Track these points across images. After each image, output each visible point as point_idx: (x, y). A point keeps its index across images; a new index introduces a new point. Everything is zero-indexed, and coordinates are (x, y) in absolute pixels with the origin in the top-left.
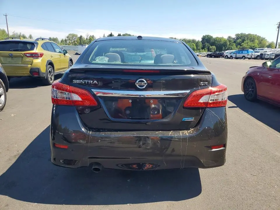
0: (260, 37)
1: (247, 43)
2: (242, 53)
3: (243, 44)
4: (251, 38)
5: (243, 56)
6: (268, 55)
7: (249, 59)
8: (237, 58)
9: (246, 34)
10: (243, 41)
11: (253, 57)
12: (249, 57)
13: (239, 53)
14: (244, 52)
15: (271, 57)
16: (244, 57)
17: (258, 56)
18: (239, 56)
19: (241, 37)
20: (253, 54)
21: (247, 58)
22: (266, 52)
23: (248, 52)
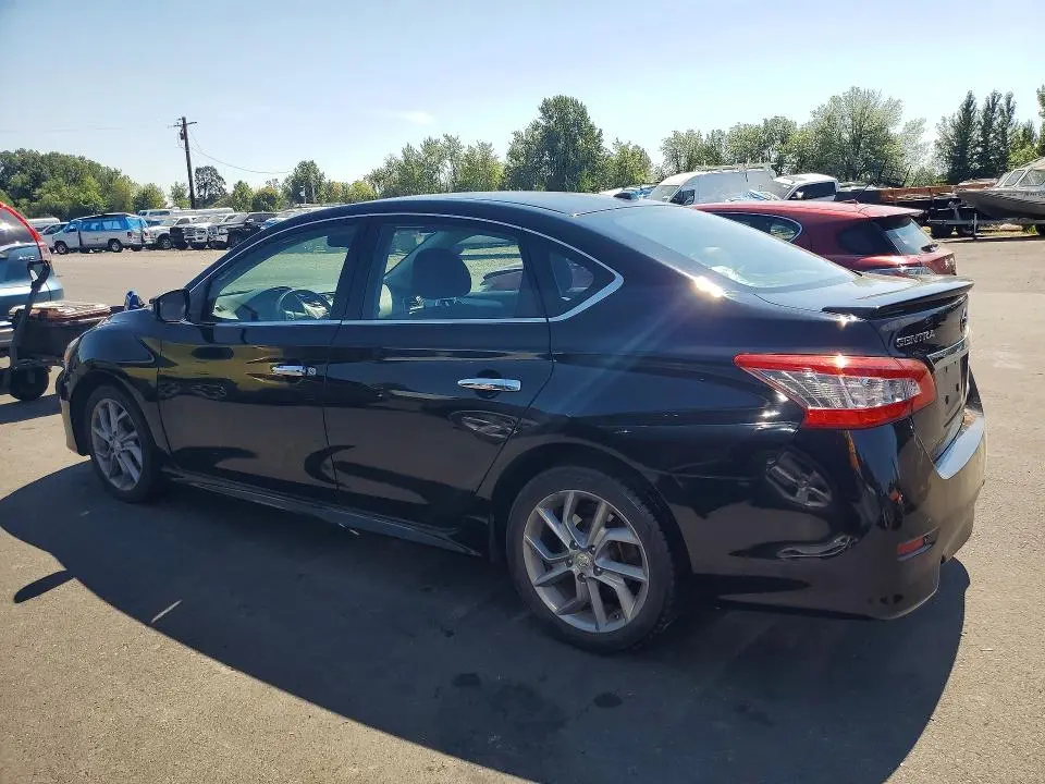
0: (98, 166)
1: (57, 189)
2: (101, 228)
3: (38, 191)
4: (66, 171)
5: (112, 241)
6: (202, 231)
7: (136, 248)
8: (84, 249)
9: (42, 153)
10: (37, 180)
11: (149, 241)
12: (134, 241)
13: (89, 229)
14: (107, 225)
15: (218, 239)
16: (113, 246)
17: (163, 236)
18: (95, 242)
19: (24, 163)
20: (145, 230)
21: (127, 247)
22: (187, 221)
23: (125, 226)
